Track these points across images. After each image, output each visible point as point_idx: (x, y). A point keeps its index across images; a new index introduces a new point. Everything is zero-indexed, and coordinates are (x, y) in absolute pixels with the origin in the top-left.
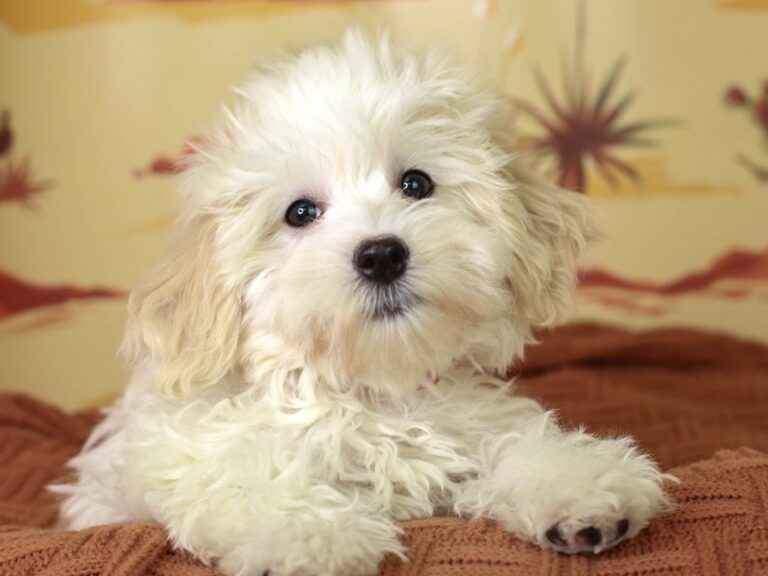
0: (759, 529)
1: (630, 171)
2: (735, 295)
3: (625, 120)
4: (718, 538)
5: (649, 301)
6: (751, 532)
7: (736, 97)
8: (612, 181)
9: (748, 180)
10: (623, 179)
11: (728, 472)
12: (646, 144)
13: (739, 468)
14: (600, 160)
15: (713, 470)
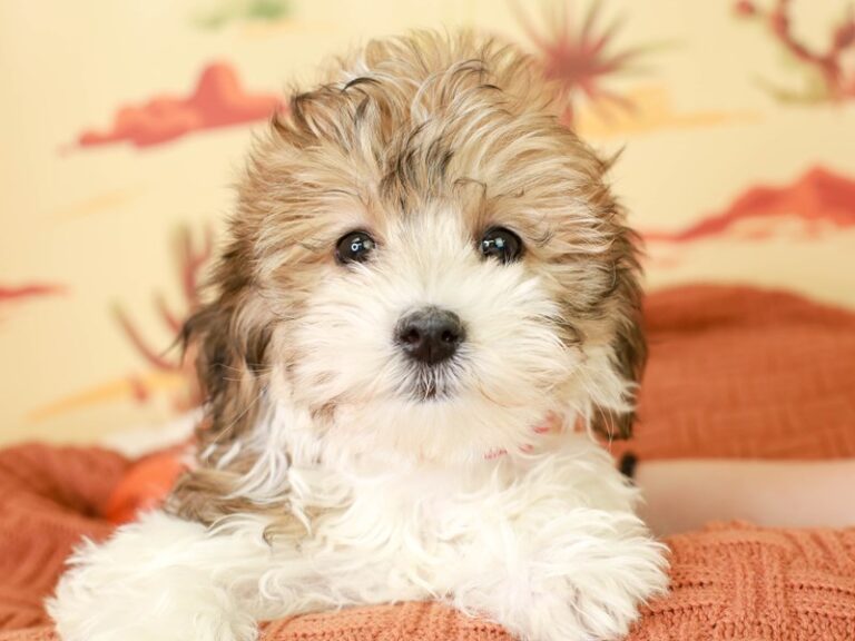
0: (724, 623)
1: (627, 104)
3: (615, 48)
4: (674, 634)
6: (714, 627)
7: (745, 8)
10: (620, 115)
11: (705, 548)
13: (717, 544)
14: (591, 93)
15: (686, 546)
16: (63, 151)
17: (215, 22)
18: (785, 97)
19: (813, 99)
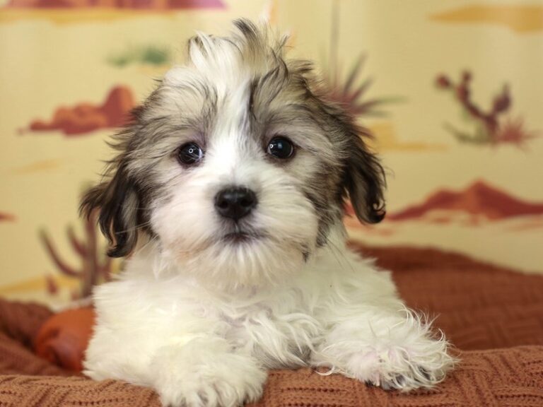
2: (443, 221)
3: (366, 97)
7: (443, 82)
9: (451, 141)
12: (380, 115)
16: (20, 132)
17: (122, 62)
18: (463, 138)
19: (479, 140)
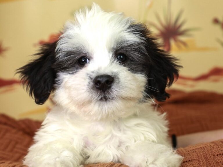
1: (184, 44)
2: (216, 81)
5: (190, 83)
7: (216, 21)
8: (179, 47)
9: (218, 45)
10: (182, 46)
12: (190, 36)
14: (176, 40)
16: (35, 45)
